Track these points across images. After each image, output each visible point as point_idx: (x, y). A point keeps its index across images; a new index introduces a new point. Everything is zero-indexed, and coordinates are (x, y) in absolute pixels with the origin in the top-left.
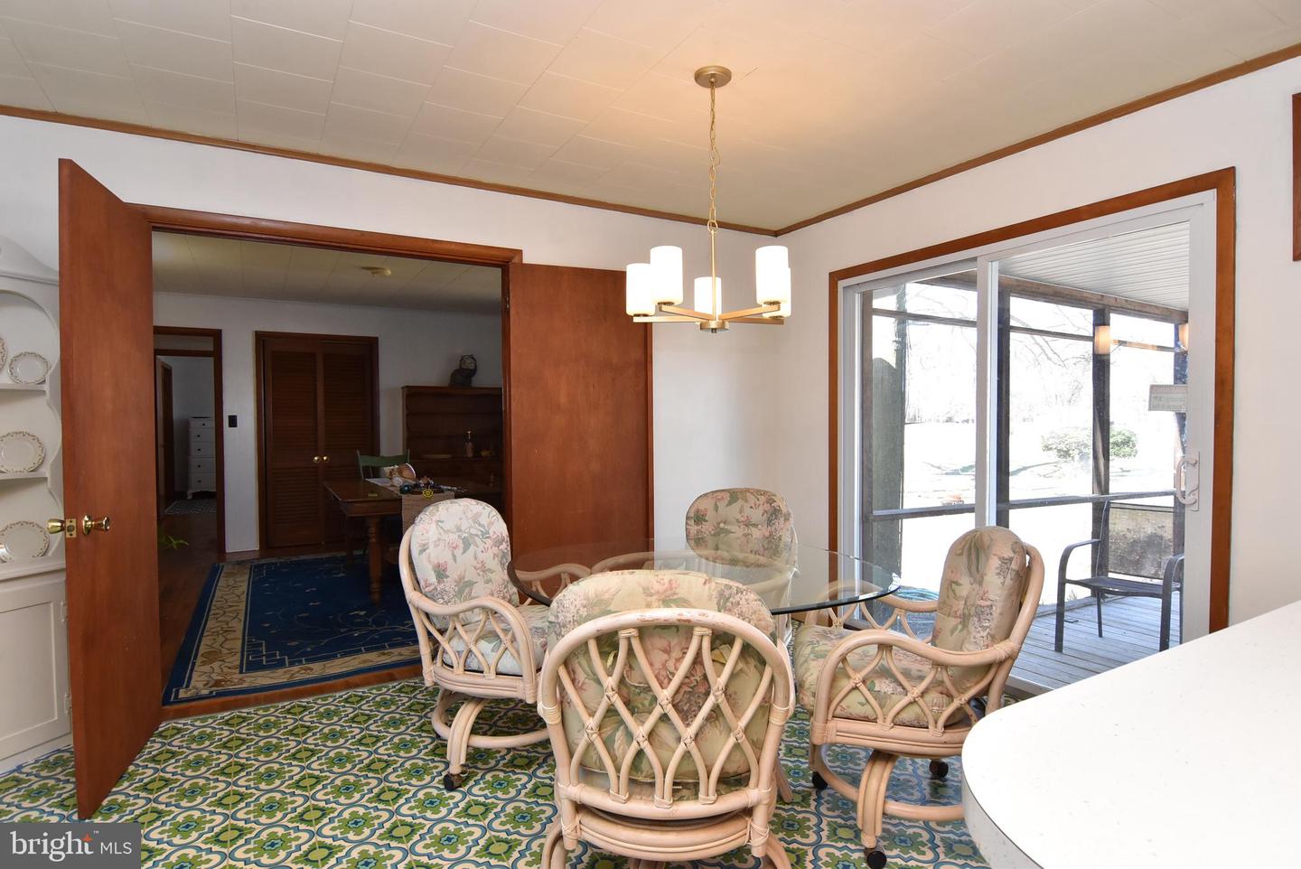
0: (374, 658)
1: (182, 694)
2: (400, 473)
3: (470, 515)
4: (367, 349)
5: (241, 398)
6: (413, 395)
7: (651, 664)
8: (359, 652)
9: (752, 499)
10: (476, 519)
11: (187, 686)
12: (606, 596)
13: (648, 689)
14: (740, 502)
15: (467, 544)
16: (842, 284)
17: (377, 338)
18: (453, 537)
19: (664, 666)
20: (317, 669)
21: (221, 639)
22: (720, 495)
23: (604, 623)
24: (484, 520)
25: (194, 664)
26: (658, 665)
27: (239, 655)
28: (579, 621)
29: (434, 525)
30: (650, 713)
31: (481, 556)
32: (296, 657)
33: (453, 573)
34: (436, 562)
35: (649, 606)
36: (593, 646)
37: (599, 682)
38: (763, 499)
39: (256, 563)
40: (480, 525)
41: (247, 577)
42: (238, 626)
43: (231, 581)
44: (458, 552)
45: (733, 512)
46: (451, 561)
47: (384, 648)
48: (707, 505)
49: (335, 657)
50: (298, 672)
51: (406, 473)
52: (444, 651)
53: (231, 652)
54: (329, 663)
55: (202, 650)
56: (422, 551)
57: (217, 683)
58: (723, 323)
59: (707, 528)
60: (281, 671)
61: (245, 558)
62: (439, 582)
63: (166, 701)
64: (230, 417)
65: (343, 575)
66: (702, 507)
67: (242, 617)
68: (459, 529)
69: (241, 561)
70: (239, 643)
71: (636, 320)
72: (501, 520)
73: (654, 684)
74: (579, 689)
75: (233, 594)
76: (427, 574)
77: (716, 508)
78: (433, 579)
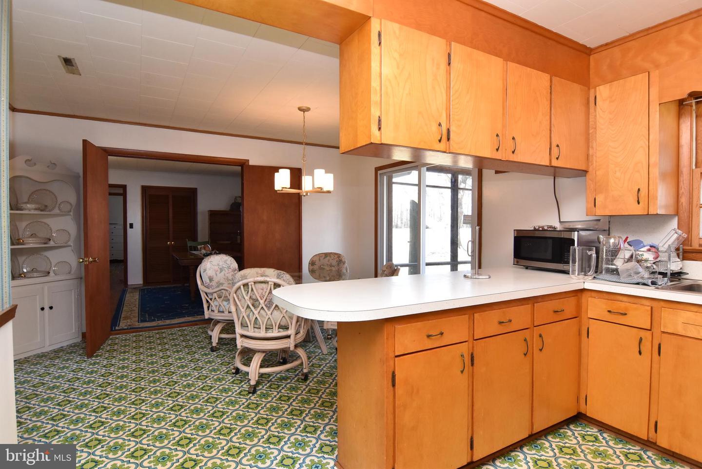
0: (191, 319)
1: (117, 328)
2: (205, 248)
3: (223, 260)
4: (193, 192)
5: (135, 214)
6: (213, 214)
7: (258, 293)
8: (185, 317)
9: (332, 256)
10: (225, 262)
11: (119, 326)
12: (246, 275)
13: (258, 300)
14: (328, 258)
15: (221, 270)
16: (379, 172)
17: (196, 188)
18: (216, 268)
19: (262, 294)
20: (168, 322)
21: (130, 313)
22: (321, 255)
23: (245, 281)
24: (229, 262)
25: (120, 320)
26: (260, 293)
27: (137, 318)
28: (240, 281)
29: (209, 263)
30: (258, 307)
31: (227, 275)
32: (159, 318)
33: (216, 279)
34: (209, 275)
35: (257, 277)
36: (242, 287)
37: (244, 299)
38: (336, 256)
39: (142, 288)
40: (227, 264)
41: (138, 293)
42: (136, 310)
43: (132, 295)
44: (218, 273)
45: (326, 261)
46: (215, 276)
47: (195, 316)
48: (317, 259)
49: (175, 318)
50: (160, 323)
51: (207, 249)
52: (212, 306)
53: (134, 317)
54: (172, 320)
55: (122, 316)
56: (204, 272)
57: (130, 325)
58: (307, 194)
59: (316, 267)
60: (154, 322)
61: (137, 286)
62: (210, 282)
63: (112, 330)
64: (130, 224)
65: (179, 292)
66: (314, 260)
67: (137, 306)
68: (218, 265)
69: (135, 288)
70: (137, 315)
71: (278, 192)
72: (235, 263)
73: (259, 299)
74: (240, 301)
75: (132, 300)
76: (206, 279)
77: (320, 260)
78: (208, 281)
